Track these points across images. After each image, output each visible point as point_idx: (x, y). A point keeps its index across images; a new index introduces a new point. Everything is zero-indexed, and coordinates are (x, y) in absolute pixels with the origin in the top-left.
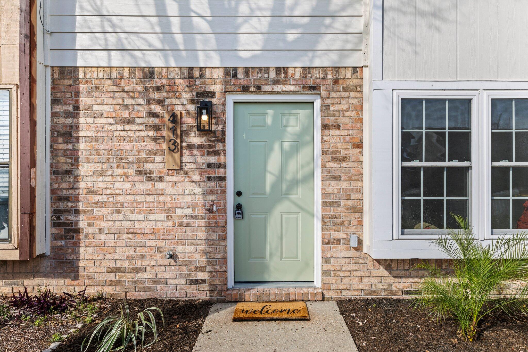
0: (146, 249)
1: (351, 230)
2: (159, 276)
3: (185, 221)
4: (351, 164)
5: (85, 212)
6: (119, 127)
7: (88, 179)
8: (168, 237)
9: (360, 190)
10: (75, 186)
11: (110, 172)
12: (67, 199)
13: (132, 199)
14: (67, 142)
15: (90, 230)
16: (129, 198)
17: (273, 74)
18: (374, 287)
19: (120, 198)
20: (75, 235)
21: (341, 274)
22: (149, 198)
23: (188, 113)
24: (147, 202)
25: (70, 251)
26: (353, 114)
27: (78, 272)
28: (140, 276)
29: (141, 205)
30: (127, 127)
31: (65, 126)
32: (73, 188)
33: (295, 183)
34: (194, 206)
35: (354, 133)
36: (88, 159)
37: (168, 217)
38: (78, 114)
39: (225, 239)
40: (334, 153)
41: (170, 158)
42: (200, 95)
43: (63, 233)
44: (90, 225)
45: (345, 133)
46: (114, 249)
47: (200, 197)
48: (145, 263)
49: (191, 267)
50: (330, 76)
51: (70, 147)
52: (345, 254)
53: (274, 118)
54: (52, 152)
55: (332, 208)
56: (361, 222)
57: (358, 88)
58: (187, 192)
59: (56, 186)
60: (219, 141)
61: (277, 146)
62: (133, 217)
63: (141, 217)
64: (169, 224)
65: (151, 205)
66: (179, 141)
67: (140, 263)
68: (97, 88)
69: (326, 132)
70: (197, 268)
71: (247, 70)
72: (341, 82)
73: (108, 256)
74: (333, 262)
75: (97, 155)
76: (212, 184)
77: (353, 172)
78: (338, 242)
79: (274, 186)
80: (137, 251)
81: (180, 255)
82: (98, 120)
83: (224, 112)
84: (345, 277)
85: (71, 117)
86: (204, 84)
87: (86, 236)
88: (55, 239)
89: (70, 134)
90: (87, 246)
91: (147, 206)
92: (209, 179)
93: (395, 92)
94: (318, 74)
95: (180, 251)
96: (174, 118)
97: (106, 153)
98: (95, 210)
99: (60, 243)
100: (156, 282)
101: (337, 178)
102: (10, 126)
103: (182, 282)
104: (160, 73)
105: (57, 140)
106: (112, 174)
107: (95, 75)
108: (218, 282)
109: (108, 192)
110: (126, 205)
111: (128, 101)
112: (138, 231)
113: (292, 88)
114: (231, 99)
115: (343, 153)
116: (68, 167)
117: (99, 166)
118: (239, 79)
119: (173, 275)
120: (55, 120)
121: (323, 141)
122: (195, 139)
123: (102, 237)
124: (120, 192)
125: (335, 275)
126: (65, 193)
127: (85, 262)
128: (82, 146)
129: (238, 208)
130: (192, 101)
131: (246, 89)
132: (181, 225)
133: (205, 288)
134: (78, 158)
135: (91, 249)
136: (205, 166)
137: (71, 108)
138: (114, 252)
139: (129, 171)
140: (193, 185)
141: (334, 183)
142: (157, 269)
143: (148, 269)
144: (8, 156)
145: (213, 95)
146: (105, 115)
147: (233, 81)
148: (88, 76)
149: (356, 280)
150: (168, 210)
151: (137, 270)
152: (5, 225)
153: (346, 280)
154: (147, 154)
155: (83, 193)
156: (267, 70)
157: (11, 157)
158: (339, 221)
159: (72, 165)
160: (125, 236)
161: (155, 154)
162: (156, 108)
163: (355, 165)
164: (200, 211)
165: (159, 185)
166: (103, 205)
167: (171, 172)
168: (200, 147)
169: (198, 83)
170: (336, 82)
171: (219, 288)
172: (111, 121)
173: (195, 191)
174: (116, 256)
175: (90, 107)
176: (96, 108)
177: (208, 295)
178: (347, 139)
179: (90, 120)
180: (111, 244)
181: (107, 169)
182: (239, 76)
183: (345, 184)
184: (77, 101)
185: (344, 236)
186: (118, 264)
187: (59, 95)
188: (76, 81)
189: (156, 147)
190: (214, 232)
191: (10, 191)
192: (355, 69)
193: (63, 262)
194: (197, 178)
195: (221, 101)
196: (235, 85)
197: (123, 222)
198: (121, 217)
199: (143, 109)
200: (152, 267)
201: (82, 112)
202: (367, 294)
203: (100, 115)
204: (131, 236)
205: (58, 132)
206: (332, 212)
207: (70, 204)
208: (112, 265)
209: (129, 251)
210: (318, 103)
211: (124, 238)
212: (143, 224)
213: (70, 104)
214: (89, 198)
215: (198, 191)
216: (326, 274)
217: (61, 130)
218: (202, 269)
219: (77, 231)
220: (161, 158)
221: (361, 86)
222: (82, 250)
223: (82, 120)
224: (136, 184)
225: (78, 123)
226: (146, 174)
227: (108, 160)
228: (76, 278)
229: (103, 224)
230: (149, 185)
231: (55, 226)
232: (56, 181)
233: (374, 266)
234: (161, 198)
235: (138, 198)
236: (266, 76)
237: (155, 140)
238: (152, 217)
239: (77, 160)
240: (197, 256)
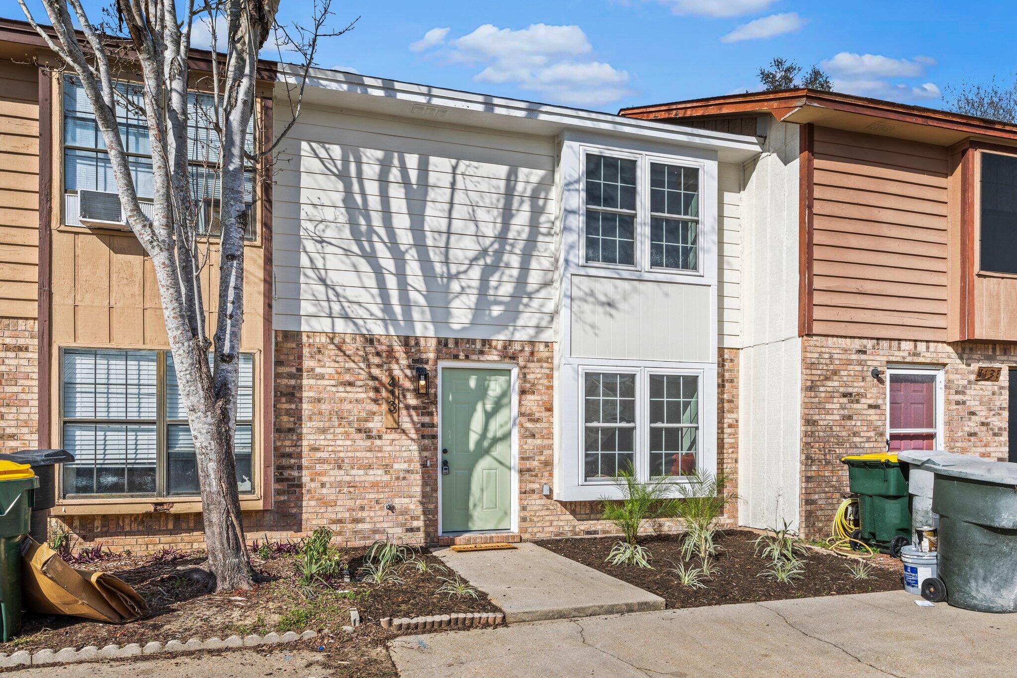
0: (366, 502)
1: (543, 481)
2: (378, 526)
3: (402, 475)
4: (543, 425)
5: (307, 468)
6: (341, 389)
7: (311, 437)
8: (386, 490)
9: (550, 447)
10: (298, 444)
11: (332, 431)
12: (290, 456)
13: (353, 455)
14: (290, 402)
15: (313, 485)
16: (350, 454)
17: (478, 346)
18: (561, 529)
19: (342, 455)
20: (297, 490)
21: (535, 519)
22: (369, 454)
23: (406, 376)
24: (367, 458)
25: (292, 505)
26: (545, 382)
27: (301, 524)
28: (360, 526)
29: (361, 461)
30: (349, 389)
31: (287, 386)
32: (295, 446)
33: (496, 441)
34: (410, 461)
35: (545, 398)
36: (310, 418)
37: (386, 471)
38: (302, 375)
39: (436, 491)
40: (529, 415)
41: (389, 417)
42: (415, 361)
43: (286, 488)
44: (312, 480)
45: (538, 398)
46: (335, 502)
47: (416, 454)
48: (365, 514)
49: (406, 517)
50: (526, 349)
51: (293, 406)
52: (538, 502)
53: (478, 380)
54: (275, 411)
55: (528, 462)
56: (551, 475)
57: (549, 360)
58: (404, 449)
59: (279, 444)
60: (432, 403)
61: (479, 407)
62: (353, 472)
63: (361, 472)
64: (386, 478)
65: (371, 461)
66: (397, 402)
67: (360, 514)
68: (320, 352)
69: (524, 397)
70: (412, 517)
71: (457, 341)
72: (535, 354)
73: (330, 509)
74: (528, 508)
75: (319, 414)
76: (427, 441)
77: (545, 431)
78: (533, 491)
79: (479, 443)
80: (357, 503)
81: (397, 507)
82: (320, 382)
83: (436, 377)
84: (538, 521)
85: (294, 378)
86: (419, 351)
87: (308, 491)
88: (278, 494)
89: (293, 395)
90: (309, 500)
91: (367, 461)
92: (423, 437)
93: (580, 367)
94: (517, 347)
95: (398, 502)
96: (394, 382)
97: (328, 413)
98: (317, 465)
99: (282, 498)
100: (375, 532)
101: (533, 436)
102: (253, 387)
103: (399, 531)
104: (379, 340)
105: (280, 400)
106: (334, 433)
107: (317, 340)
108: (431, 529)
109: (330, 449)
110: (346, 461)
111: (352, 365)
112: (358, 485)
113: (496, 358)
114: (442, 364)
115: (537, 415)
116: (291, 426)
117: (321, 425)
118: (450, 348)
119: (390, 524)
120: (278, 381)
121: (520, 404)
122: (412, 401)
123: (324, 491)
124: (342, 449)
125: (531, 520)
126: (287, 450)
127: (308, 515)
128: (305, 406)
129: (445, 463)
130: (409, 367)
131: (456, 357)
132: (398, 478)
133: (421, 535)
134: (301, 417)
135: (313, 503)
136: (419, 425)
137: (294, 370)
138: (336, 505)
139: (350, 429)
140: (410, 441)
141: (529, 441)
142: (375, 519)
143: (368, 519)
144: (251, 415)
145: (427, 362)
146: (327, 377)
147: (444, 350)
148: (311, 341)
149: (548, 524)
150: (387, 465)
151: (356, 521)
152: (246, 479)
153: (539, 524)
154: (367, 414)
155: (305, 450)
156: (474, 341)
157: (254, 416)
158: (534, 473)
159: (295, 424)
160: (345, 490)
161: (374, 414)
162: (376, 371)
163: (547, 425)
164: (416, 466)
165: (378, 442)
166: (322, 461)
167: (389, 431)
168: (415, 408)
169: (413, 350)
170: (532, 353)
171: (432, 535)
172: (333, 382)
173: (411, 448)
174: (337, 509)
175: (313, 370)
176: (318, 370)
177: (423, 541)
178: (541, 403)
179: (312, 382)
180: (333, 497)
181: (329, 428)
182: (450, 346)
183: (539, 442)
184: (301, 364)
185: (538, 486)
186: (340, 516)
187: (282, 357)
188: (300, 345)
189: (375, 408)
190: (427, 485)
191: (253, 447)
192: (547, 344)
193: (286, 516)
194: (414, 436)
195: (434, 368)
196: (447, 354)
197: (344, 477)
198: (342, 472)
199: (364, 375)
200: (371, 518)
201: (305, 374)
202: (556, 535)
203: (322, 377)
204: (352, 489)
205: (281, 393)
206: (528, 466)
207: (293, 461)
208: (334, 516)
209: (350, 503)
210: (515, 371)
211: (345, 491)
212: (363, 479)
213: (293, 366)
214: (311, 455)
215: (414, 447)
216: (523, 519)
217: (284, 390)
218: (417, 518)
219: (300, 486)
220: (380, 418)
221: (552, 358)
222: (304, 503)
223: (305, 382)
224: (357, 441)
225: (301, 383)
226: (365, 432)
227: (330, 419)
228: (299, 530)
229: (325, 479)
230: (368, 443)
231: (277, 482)
232: (279, 439)
233: (562, 512)
234: (379, 455)
235: (358, 454)
236: (473, 346)
237: (375, 401)
238: (371, 472)
239: (300, 419)
240: (412, 507)
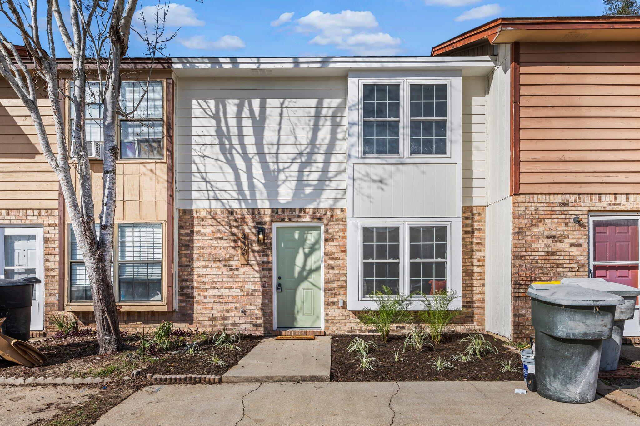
0: (229, 308)
1: (340, 297)
2: (236, 322)
3: (250, 293)
4: (340, 261)
5: (196, 288)
6: (215, 241)
7: (199, 270)
8: (241, 301)
9: (345, 275)
10: (191, 273)
11: (210, 266)
12: (187, 280)
13: (222, 280)
14: (187, 250)
15: (199, 297)
16: (220, 280)
17: (297, 212)
18: (352, 328)
19: (215, 280)
20: (191, 300)
21: (335, 321)
22: (231, 280)
23: (253, 233)
24: (230, 282)
25: (188, 309)
26: (341, 234)
27: (193, 320)
28: (226, 322)
29: (227, 284)
30: (219, 241)
31: (186, 241)
32: (190, 275)
33: (311, 271)
34: (255, 284)
35: (341, 244)
36: (198, 259)
37: (241, 290)
38: (193, 234)
39: (271, 302)
40: (330, 255)
41: (242, 257)
42: (258, 223)
43: (185, 299)
44: (199, 294)
45: (337, 244)
46: (212, 307)
47: (259, 279)
48: (229, 315)
49: (253, 317)
50: (328, 213)
51: (189, 252)
52: (337, 310)
53: (300, 234)
54: (179, 255)
55: (330, 285)
56: (345, 293)
57: (344, 219)
58: (251, 276)
59: (181, 273)
60: (268, 249)
61: (301, 251)
62: (222, 290)
63: (227, 290)
64: (241, 294)
65: (232, 284)
66: (247, 248)
67: (226, 315)
68: (203, 220)
69: (327, 243)
70: (256, 318)
71: (284, 210)
72: (334, 216)
73: (209, 312)
74: (330, 314)
75: (203, 256)
76: (265, 272)
77: (341, 265)
78: (333, 304)
79: (301, 273)
80: (224, 309)
81: (248, 311)
82: (203, 238)
83: (271, 232)
84: (337, 323)
85: (189, 236)
86: (261, 217)
87: (197, 301)
88: (181, 302)
89: (189, 245)
90: (197, 306)
91: (230, 284)
92: (263, 269)
93: (359, 223)
94: (322, 212)
95: (248, 308)
96: (245, 237)
97: (207, 255)
98: (202, 286)
99: (183, 304)
100: (235, 326)
101: (333, 268)
102: (162, 242)
103: (249, 325)
104: (237, 212)
105: (182, 249)
106: (211, 267)
107: (202, 214)
108: (268, 325)
109: (209, 276)
110: (218, 283)
111: (221, 227)
112: (225, 298)
113: (308, 220)
114: (275, 225)
115: (336, 255)
116: (188, 263)
117: (204, 262)
118: (280, 215)
119: (244, 322)
120: (181, 238)
121: (325, 249)
122: (256, 247)
123: (206, 301)
124: (215, 276)
125: (332, 322)
126: (186, 277)
127: (197, 315)
128: (195, 252)
129: (279, 285)
130: (255, 227)
131: (283, 220)
132: (248, 294)
133: (262, 328)
134: (193, 258)
135: (199, 308)
136: (261, 262)
137: (189, 231)
138: (212, 309)
139: (220, 265)
140: (255, 272)
141: (331, 271)
142: (235, 318)
143: (230, 318)
144: (161, 257)
145: (265, 224)
146: (207, 235)
147: (276, 216)
148: (198, 214)
149: (343, 325)
150: (241, 286)
151: (224, 319)
152: (159, 293)
153: (337, 325)
154: (230, 256)
155: (195, 277)
156: (294, 210)
157: (163, 257)
158: (333, 292)
159: (190, 262)
160: (218, 301)
161: (234, 256)
162: (235, 231)
163: (342, 261)
164: (259, 287)
165: (236, 273)
166: (206, 284)
167: (243, 266)
168: (258, 252)
169: (257, 217)
170: (332, 216)
171: (269, 329)
172: (210, 238)
173: (256, 276)
174: (213, 311)
175: (199, 231)
176: (202, 231)
177: (263, 333)
178: (338, 247)
179: (199, 238)
180: (211, 305)
181: (208, 264)
182: (279, 213)
183: (337, 272)
184: (193, 228)
185: (337, 300)
186: (214, 316)
187: (183, 224)
188: (192, 217)
189: (234, 252)
190: (266, 298)
191: (162, 276)
192: (342, 210)
193: (185, 315)
194: (257, 269)
195: (270, 227)
196: (277, 218)
197: (217, 293)
198: (216, 290)
199: (228, 233)
200: (232, 317)
201: (195, 233)
202: (349, 332)
203: (204, 235)
204: (221, 300)
205: (182, 244)
206: (330, 288)
207: (188, 283)
208: (211, 316)
209: (220, 308)
210: (323, 228)
211: (217, 301)
212: (227, 294)
213: (188, 229)
214: (199, 280)
215: (258, 276)
216: (327, 321)
217: (184, 243)
218: (259, 319)
219: (192, 298)
220: (237, 258)
221: (345, 218)
222: (195, 308)
223: (195, 238)
224: (224, 272)
225: (193, 239)
226: (229, 267)
227: (209, 259)
228: (192, 323)
229: (206, 294)
230: (231, 273)
231: (180, 295)
232: (181, 271)
233: (352, 317)
234: (237, 280)
235: (225, 280)
236: (294, 213)
237: (234, 248)
238: (232, 290)
240: (256, 311)
